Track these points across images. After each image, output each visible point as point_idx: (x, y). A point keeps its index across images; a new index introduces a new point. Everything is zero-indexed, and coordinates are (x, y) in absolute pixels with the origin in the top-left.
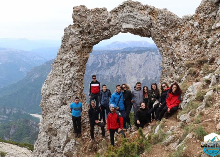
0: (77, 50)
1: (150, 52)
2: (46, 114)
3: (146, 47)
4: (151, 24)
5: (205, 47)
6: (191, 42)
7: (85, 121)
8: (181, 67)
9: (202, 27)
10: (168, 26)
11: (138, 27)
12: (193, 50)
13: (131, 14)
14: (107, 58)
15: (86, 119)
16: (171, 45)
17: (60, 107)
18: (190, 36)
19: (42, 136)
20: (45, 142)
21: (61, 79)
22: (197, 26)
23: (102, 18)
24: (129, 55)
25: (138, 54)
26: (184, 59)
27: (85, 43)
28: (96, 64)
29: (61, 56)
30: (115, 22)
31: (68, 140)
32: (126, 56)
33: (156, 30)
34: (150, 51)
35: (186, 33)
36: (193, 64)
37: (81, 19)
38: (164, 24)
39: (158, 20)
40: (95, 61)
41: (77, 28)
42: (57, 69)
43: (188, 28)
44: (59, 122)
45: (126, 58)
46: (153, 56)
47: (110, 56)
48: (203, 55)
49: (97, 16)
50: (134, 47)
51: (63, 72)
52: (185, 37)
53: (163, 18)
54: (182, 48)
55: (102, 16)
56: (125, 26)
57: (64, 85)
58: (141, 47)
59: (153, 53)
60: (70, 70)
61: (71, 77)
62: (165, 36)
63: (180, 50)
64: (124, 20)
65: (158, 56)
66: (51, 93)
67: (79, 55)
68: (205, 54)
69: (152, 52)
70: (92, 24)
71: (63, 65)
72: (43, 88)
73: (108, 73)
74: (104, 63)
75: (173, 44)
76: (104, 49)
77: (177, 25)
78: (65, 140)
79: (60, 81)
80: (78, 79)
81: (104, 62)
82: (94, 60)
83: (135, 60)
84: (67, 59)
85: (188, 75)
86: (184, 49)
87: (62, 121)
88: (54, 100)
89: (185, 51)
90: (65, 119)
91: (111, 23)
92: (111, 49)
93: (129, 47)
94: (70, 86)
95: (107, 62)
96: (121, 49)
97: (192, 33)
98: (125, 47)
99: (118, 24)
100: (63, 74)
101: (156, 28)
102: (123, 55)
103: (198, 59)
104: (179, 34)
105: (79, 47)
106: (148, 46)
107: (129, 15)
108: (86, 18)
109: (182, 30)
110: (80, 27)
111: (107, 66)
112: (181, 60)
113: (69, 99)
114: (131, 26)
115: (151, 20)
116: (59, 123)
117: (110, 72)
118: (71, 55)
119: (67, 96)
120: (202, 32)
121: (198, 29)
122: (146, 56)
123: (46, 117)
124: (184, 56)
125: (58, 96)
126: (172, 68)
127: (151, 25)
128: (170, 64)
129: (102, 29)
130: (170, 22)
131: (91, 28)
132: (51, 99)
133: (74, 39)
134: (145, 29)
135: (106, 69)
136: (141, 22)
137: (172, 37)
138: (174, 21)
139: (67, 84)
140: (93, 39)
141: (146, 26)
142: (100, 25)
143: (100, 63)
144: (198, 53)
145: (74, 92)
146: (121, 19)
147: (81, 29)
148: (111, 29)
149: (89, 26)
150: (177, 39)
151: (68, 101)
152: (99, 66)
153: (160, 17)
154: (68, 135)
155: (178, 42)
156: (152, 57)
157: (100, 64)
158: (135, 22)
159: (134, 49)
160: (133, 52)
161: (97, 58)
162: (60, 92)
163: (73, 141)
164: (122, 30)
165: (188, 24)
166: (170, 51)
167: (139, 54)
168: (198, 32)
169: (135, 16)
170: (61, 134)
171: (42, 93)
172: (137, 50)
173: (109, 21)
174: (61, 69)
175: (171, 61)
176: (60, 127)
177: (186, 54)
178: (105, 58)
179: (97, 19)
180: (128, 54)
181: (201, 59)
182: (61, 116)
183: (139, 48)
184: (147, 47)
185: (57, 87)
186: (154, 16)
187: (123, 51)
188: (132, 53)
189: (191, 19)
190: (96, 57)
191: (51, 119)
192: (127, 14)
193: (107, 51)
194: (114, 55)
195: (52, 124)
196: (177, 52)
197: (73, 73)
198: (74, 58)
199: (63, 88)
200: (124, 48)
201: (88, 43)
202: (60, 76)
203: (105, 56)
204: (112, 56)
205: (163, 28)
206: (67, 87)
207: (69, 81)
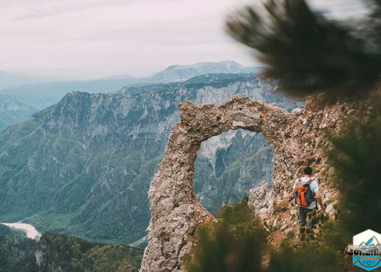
0: (186, 150)
1: (243, 83)
2: (157, 218)
3: (234, 73)
4: (262, 121)
5: (314, 146)
6: (301, 140)
7: (199, 222)
8: (292, 164)
9: (311, 125)
10: (278, 122)
11: (249, 125)
12: (303, 148)
13: (241, 112)
14: (157, 100)
15: (200, 220)
16: (282, 142)
17: (173, 209)
18: (300, 134)
19: (154, 242)
20: (158, 248)
21: (172, 180)
22: (306, 124)
23: (211, 116)
24: (201, 91)
25: (220, 87)
26: (295, 157)
27: (194, 141)
28: (137, 112)
29: (170, 157)
30: (225, 119)
31: (184, 243)
32: (196, 93)
33: (267, 127)
34: (243, 81)
35: (296, 131)
36: (303, 162)
37: (190, 118)
38: (274, 121)
39: (268, 118)
40: (135, 107)
41: (185, 126)
42: (166, 169)
43: (298, 125)
44: (173, 225)
45: (195, 98)
46: (248, 89)
47: (164, 94)
48: (312, 154)
49: (206, 114)
50: (211, 75)
51: (173, 173)
52: (296, 134)
53: (272, 115)
54: (292, 145)
55: (211, 113)
56: (235, 124)
57: (176, 186)
58: (224, 74)
59: (248, 84)
60: (180, 171)
61: (182, 178)
62: (276, 133)
63: (291, 147)
64: (234, 117)
65: (260, 90)
66: (163, 195)
67: (189, 154)
68: (314, 152)
69: (246, 83)
70: (201, 123)
71: (172, 165)
72: (150, 190)
73: (163, 129)
74: (152, 110)
75: (284, 141)
76: (152, 82)
77: (287, 122)
78: (181, 243)
79: (171, 183)
80: (188, 178)
81: (153, 108)
82: (132, 105)
83: (214, 100)
84: (177, 159)
85: (299, 173)
86: (294, 146)
87: (176, 224)
88: (166, 203)
89: (296, 148)
90: (178, 222)
91: (221, 121)
92: (166, 81)
93: (202, 76)
94: (182, 187)
95: (159, 108)
96: (186, 80)
97: (301, 130)
98: (193, 76)
99: (228, 122)
100: (174, 175)
101: (267, 125)
102: (189, 92)
103: (308, 157)
104: (289, 131)
105: (189, 145)
106: (238, 72)
107: (239, 113)
108: (194, 116)
109: (292, 126)
110: (188, 125)
111: (159, 116)
112: (292, 157)
113: (181, 201)
114: (241, 124)
115: (261, 117)
116: (173, 227)
117: (165, 127)
118: (180, 155)
119: (179, 197)
120: (311, 130)
121: (307, 126)
122: (236, 90)
123: (157, 221)
124: (294, 154)
125: (170, 198)
126: (284, 165)
127: (261, 123)
128: (282, 161)
129: (211, 127)
130: (280, 119)
131: (200, 126)
132: (163, 202)
133: (184, 138)
134: (256, 126)
135: (158, 121)
136: (252, 120)
137: (283, 134)
138: (284, 118)
139: (180, 186)
140: (202, 137)
141: (256, 125)
142: (209, 123)
143: (144, 109)
144: (307, 151)
145: (186, 192)
146: (231, 116)
147: (190, 128)
148: (220, 126)
149: (198, 124)
150: (287, 136)
151: (179, 203)
152: (144, 116)
153: (270, 114)
154: (183, 238)
155: (289, 139)
156: (247, 92)
157: (146, 112)
158: (245, 120)
159: (211, 78)
160: (209, 85)
161: (139, 99)
162: (172, 194)
163: (190, 244)
164: (233, 128)
165: (298, 120)
166: (281, 149)
167: (222, 88)
168: (308, 130)
169: (245, 114)
170: (175, 238)
171: (149, 195)
172: (217, 81)
173: (219, 118)
174: (171, 170)
175: (283, 158)
176: (174, 231)
177: (296, 152)
178: (153, 99)
179: (206, 117)
180: (199, 89)
181: (310, 158)
182: (175, 219)
183: (221, 75)
184: (236, 73)
185: (169, 189)
186: (264, 112)
187: (188, 83)
188: (208, 87)
189: (301, 114)
190: (136, 99)
191: (163, 223)
192: (237, 112)
193: (158, 85)
194: (173, 93)
195: (164, 228)
196: (288, 150)
197: (183, 173)
198: (184, 157)
199: (175, 189)
200: (190, 78)
201: (197, 141)
202: (170, 177)
203: (155, 97)
204: (168, 95)
205: (273, 125)
206: (178, 189)
207: (181, 182)
